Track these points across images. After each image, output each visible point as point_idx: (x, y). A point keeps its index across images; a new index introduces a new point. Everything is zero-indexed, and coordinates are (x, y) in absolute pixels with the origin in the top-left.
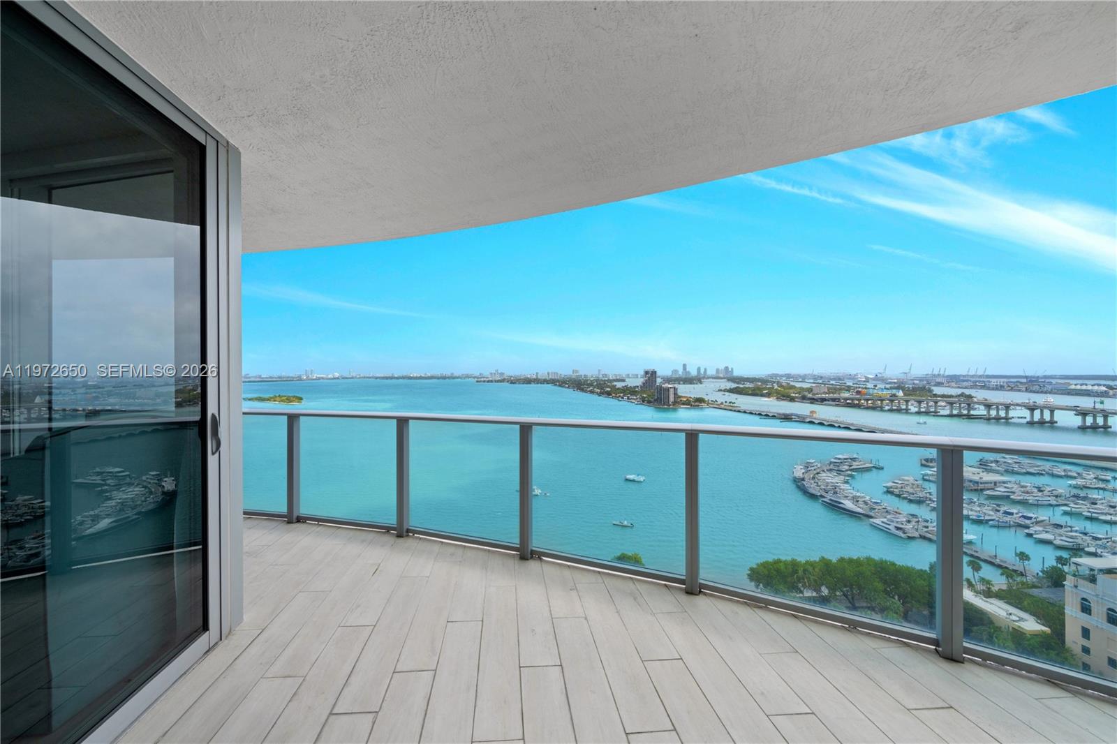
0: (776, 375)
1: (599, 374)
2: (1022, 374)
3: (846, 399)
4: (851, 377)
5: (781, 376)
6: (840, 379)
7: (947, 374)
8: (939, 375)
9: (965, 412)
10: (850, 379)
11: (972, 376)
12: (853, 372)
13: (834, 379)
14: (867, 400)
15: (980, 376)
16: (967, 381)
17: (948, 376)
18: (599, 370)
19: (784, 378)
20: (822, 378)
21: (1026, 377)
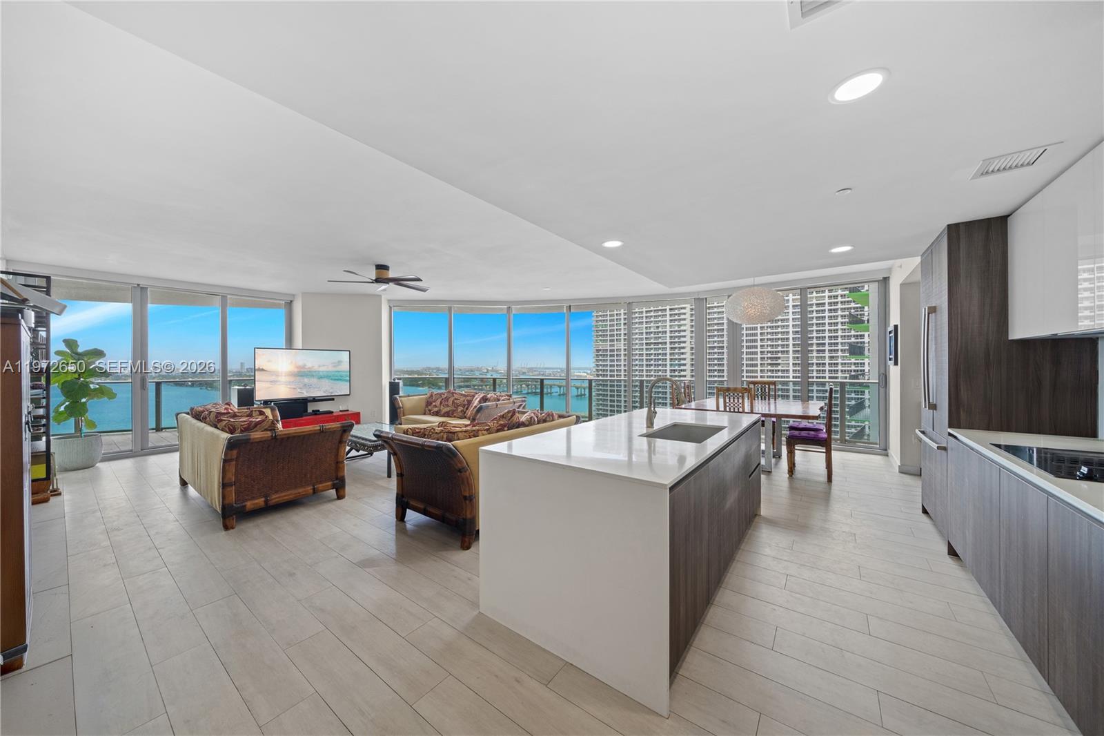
0: (429, 368)
1: (242, 368)
2: (558, 367)
3: (474, 386)
4: (479, 369)
5: (433, 369)
6: (472, 371)
7: (528, 367)
8: (524, 368)
9: (534, 391)
10: (477, 370)
11: (540, 368)
12: (480, 366)
13: (467, 371)
14: (486, 386)
15: (542, 368)
16: (535, 371)
17: (529, 369)
18: (242, 364)
19: (435, 371)
20: (460, 370)
21: (560, 369)
